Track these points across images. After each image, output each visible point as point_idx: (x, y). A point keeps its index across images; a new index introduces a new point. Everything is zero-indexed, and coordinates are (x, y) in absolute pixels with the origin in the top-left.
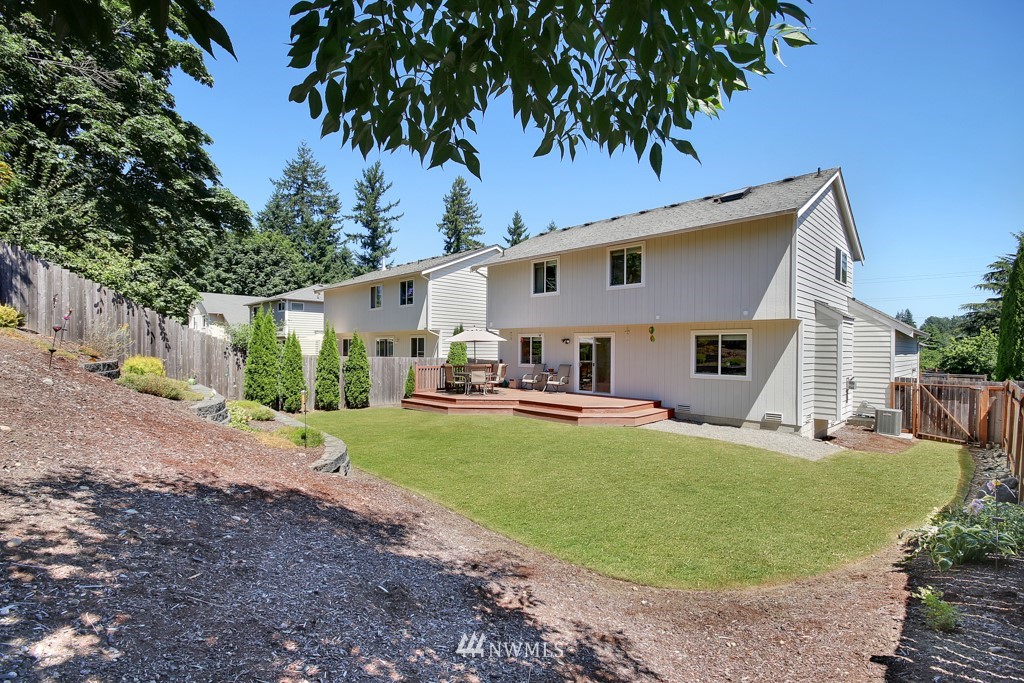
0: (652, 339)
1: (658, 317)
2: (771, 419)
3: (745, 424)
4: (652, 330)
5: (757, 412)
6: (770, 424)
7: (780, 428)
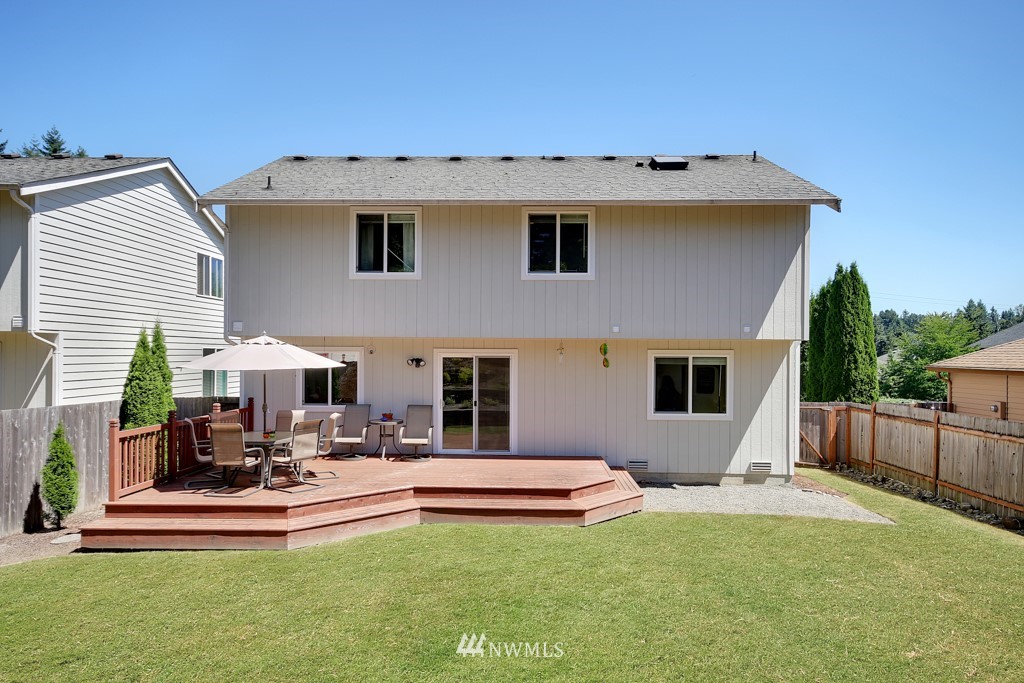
0: (606, 363)
1: (616, 329)
2: (758, 470)
3: (724, 480)
4: (604, 350)
5: (739, 464)
6: (756, 476)
7: (769, 481)
